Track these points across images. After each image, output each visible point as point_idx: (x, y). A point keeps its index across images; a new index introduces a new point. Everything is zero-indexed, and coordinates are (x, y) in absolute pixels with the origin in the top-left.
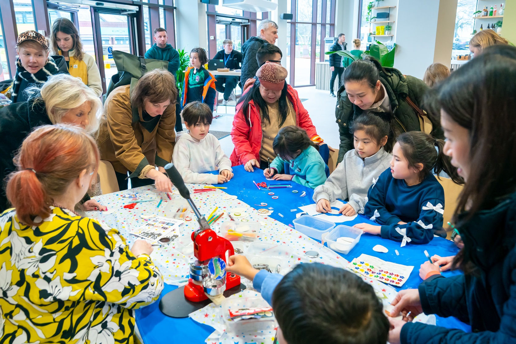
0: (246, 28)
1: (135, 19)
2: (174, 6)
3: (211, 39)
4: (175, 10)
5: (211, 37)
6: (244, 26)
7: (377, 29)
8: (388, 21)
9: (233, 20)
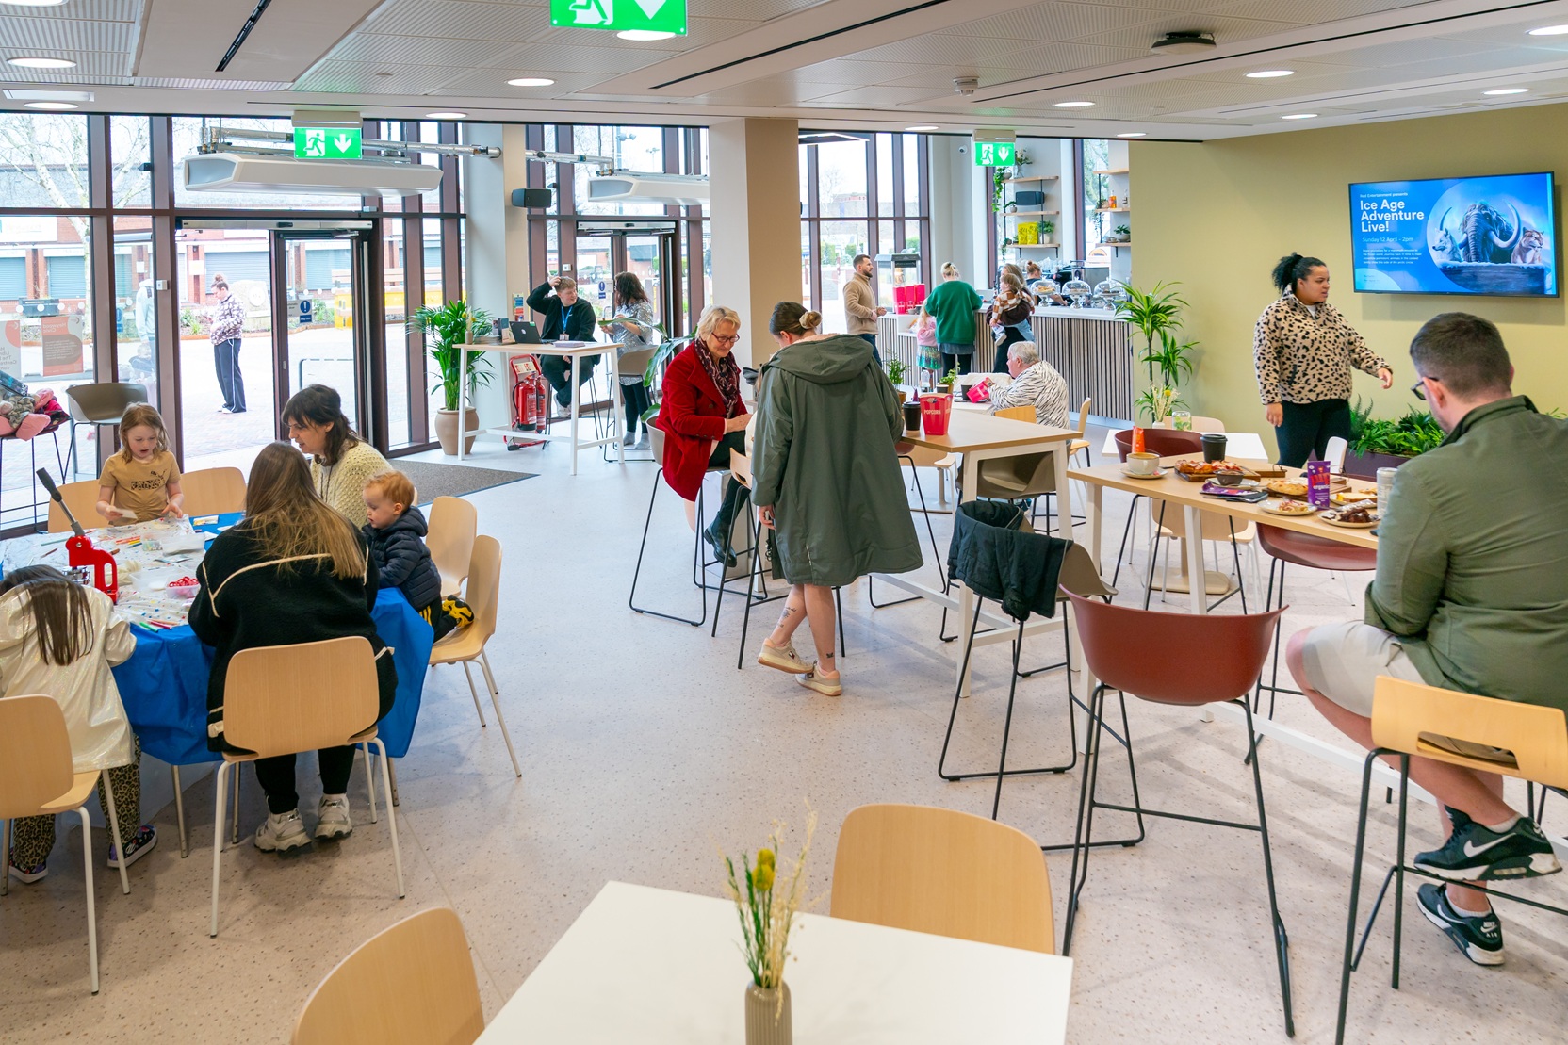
0: (670, 239)
1: (365, 244)
2: (462, 212)
3: (565, 270)
4: (462, 221)
5: (564, 265)
6: (666, 236)
7: (1021, 231)
8: (1041, 213)
9: (627, 225)
